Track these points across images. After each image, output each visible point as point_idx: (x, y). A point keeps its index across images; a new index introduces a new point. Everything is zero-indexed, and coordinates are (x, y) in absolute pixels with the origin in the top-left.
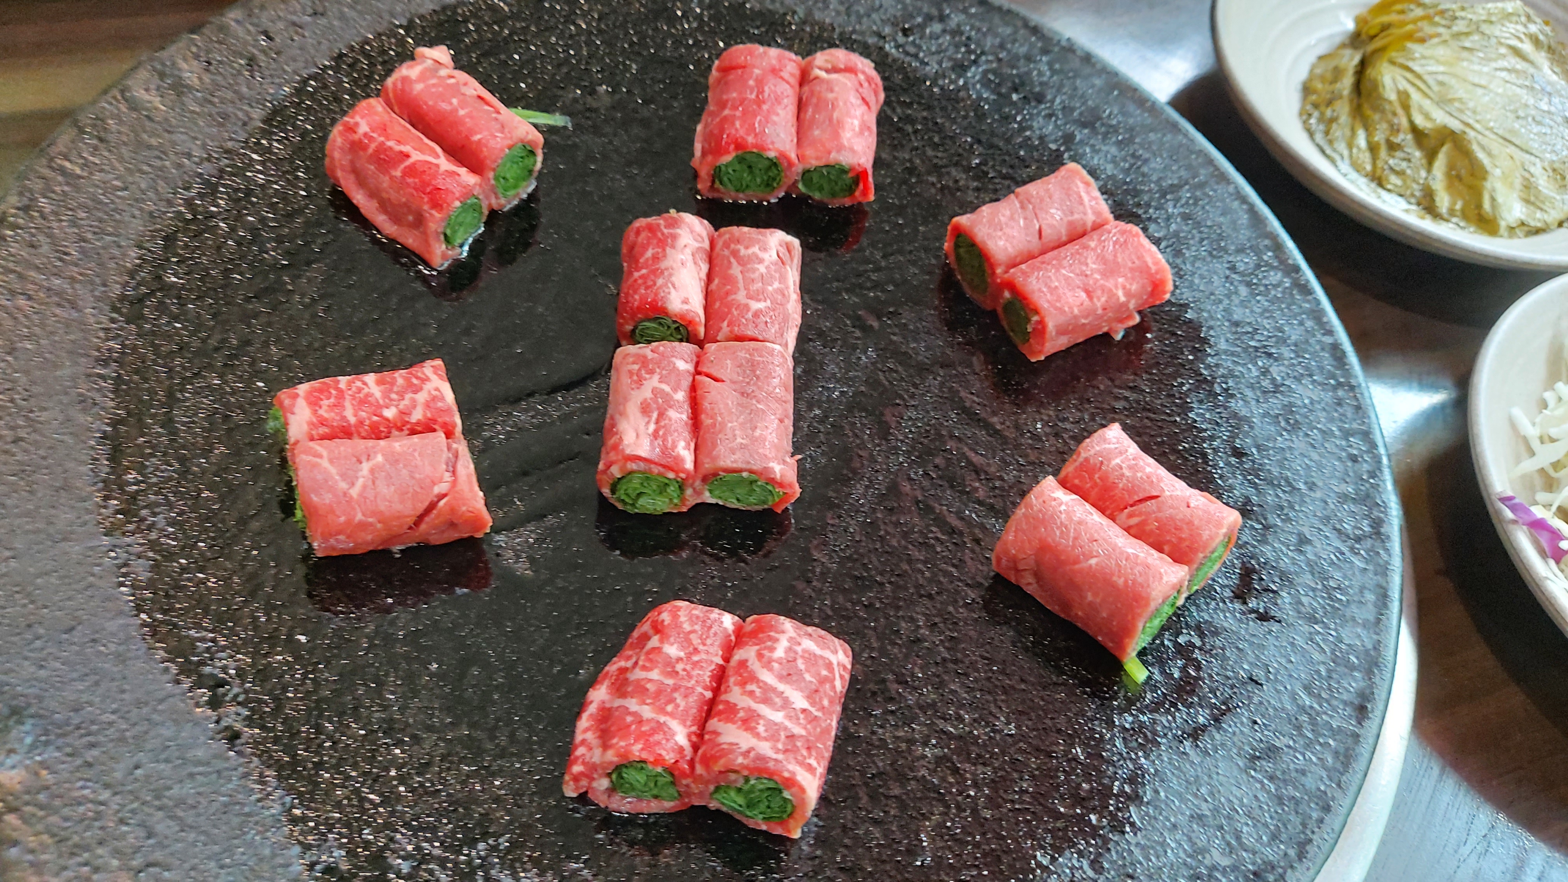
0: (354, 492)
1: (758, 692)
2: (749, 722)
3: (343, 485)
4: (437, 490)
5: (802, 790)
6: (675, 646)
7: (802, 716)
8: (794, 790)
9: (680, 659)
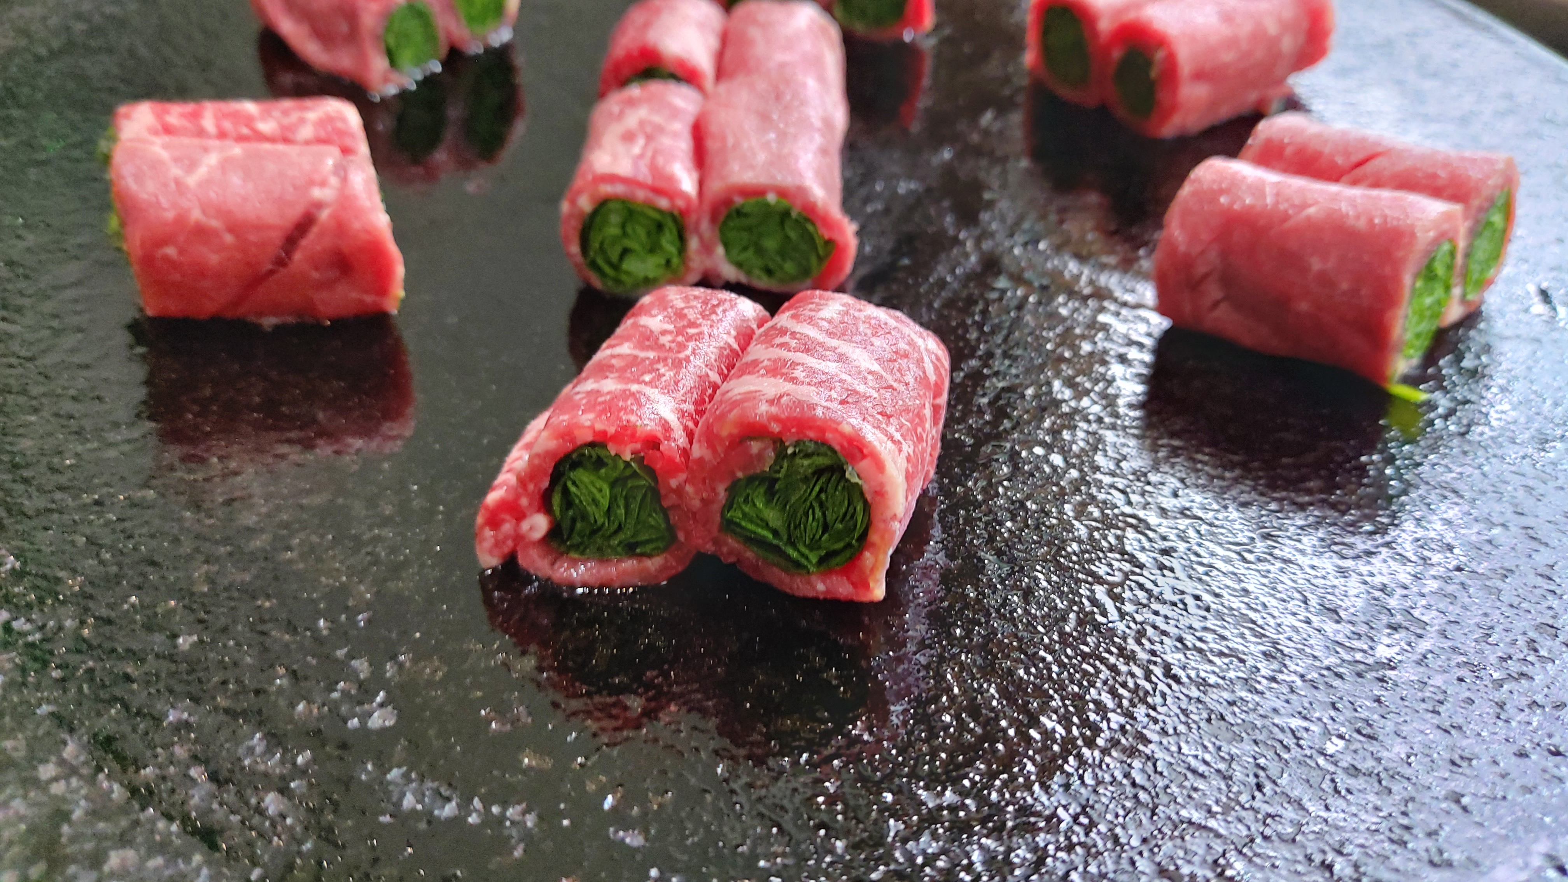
0: (192, 181)
1: (793, 343)
2: (777, 369)
3: (176, 171)
4: (317, 193)
5: (880, 466)
6: (660, 317)
7: (870, 377)
8: (864, 464)
9: (664, 333)
